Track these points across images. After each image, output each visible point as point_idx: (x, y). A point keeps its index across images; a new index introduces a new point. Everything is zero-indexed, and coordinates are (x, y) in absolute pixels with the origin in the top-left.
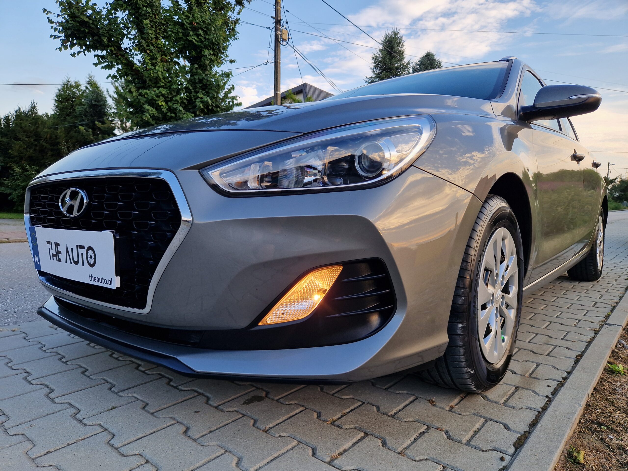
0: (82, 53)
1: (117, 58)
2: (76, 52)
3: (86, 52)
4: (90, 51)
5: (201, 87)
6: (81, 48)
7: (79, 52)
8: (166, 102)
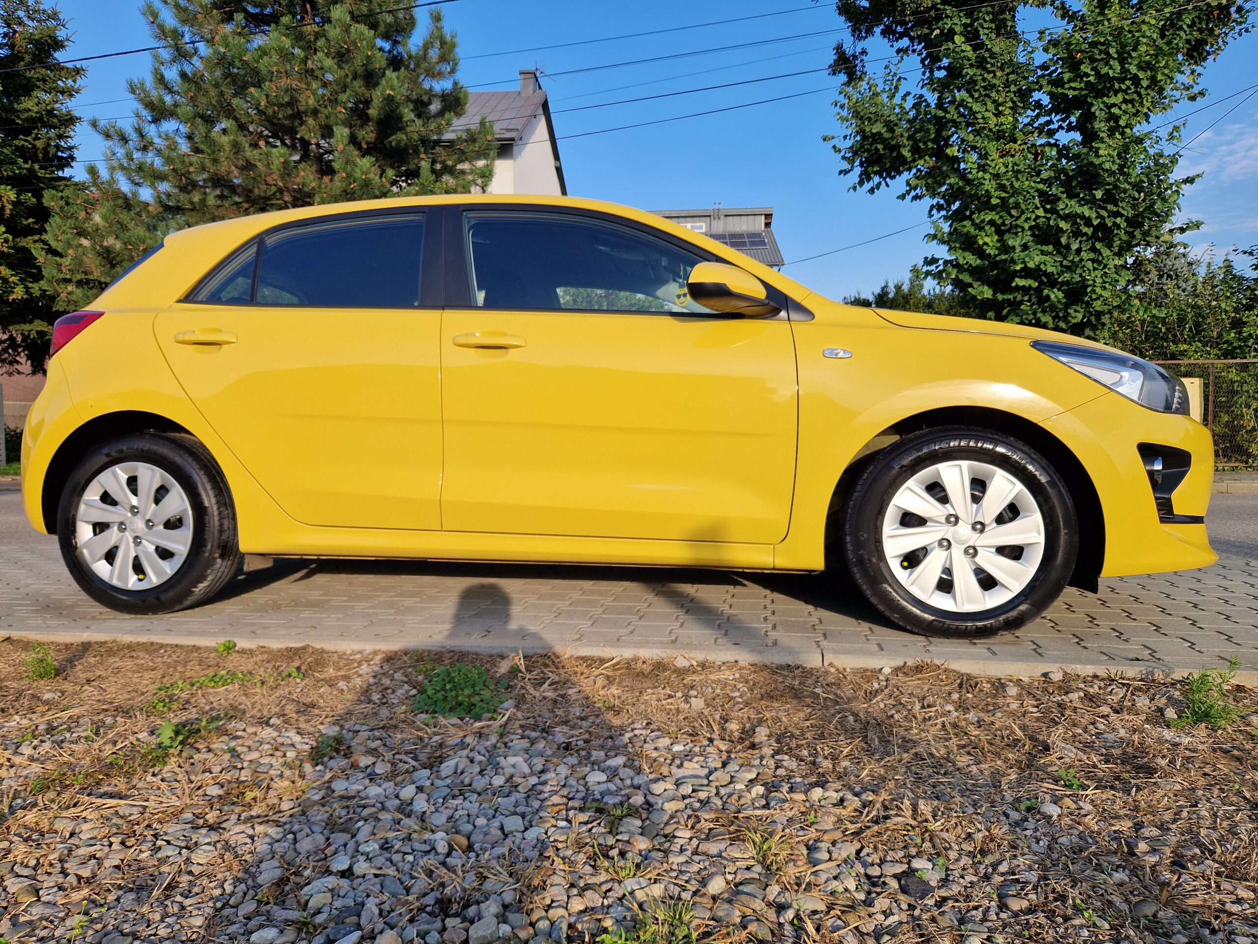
0: (883, 183)
2: (875, 185)
3: (888, 180)
8: (1000, 232)
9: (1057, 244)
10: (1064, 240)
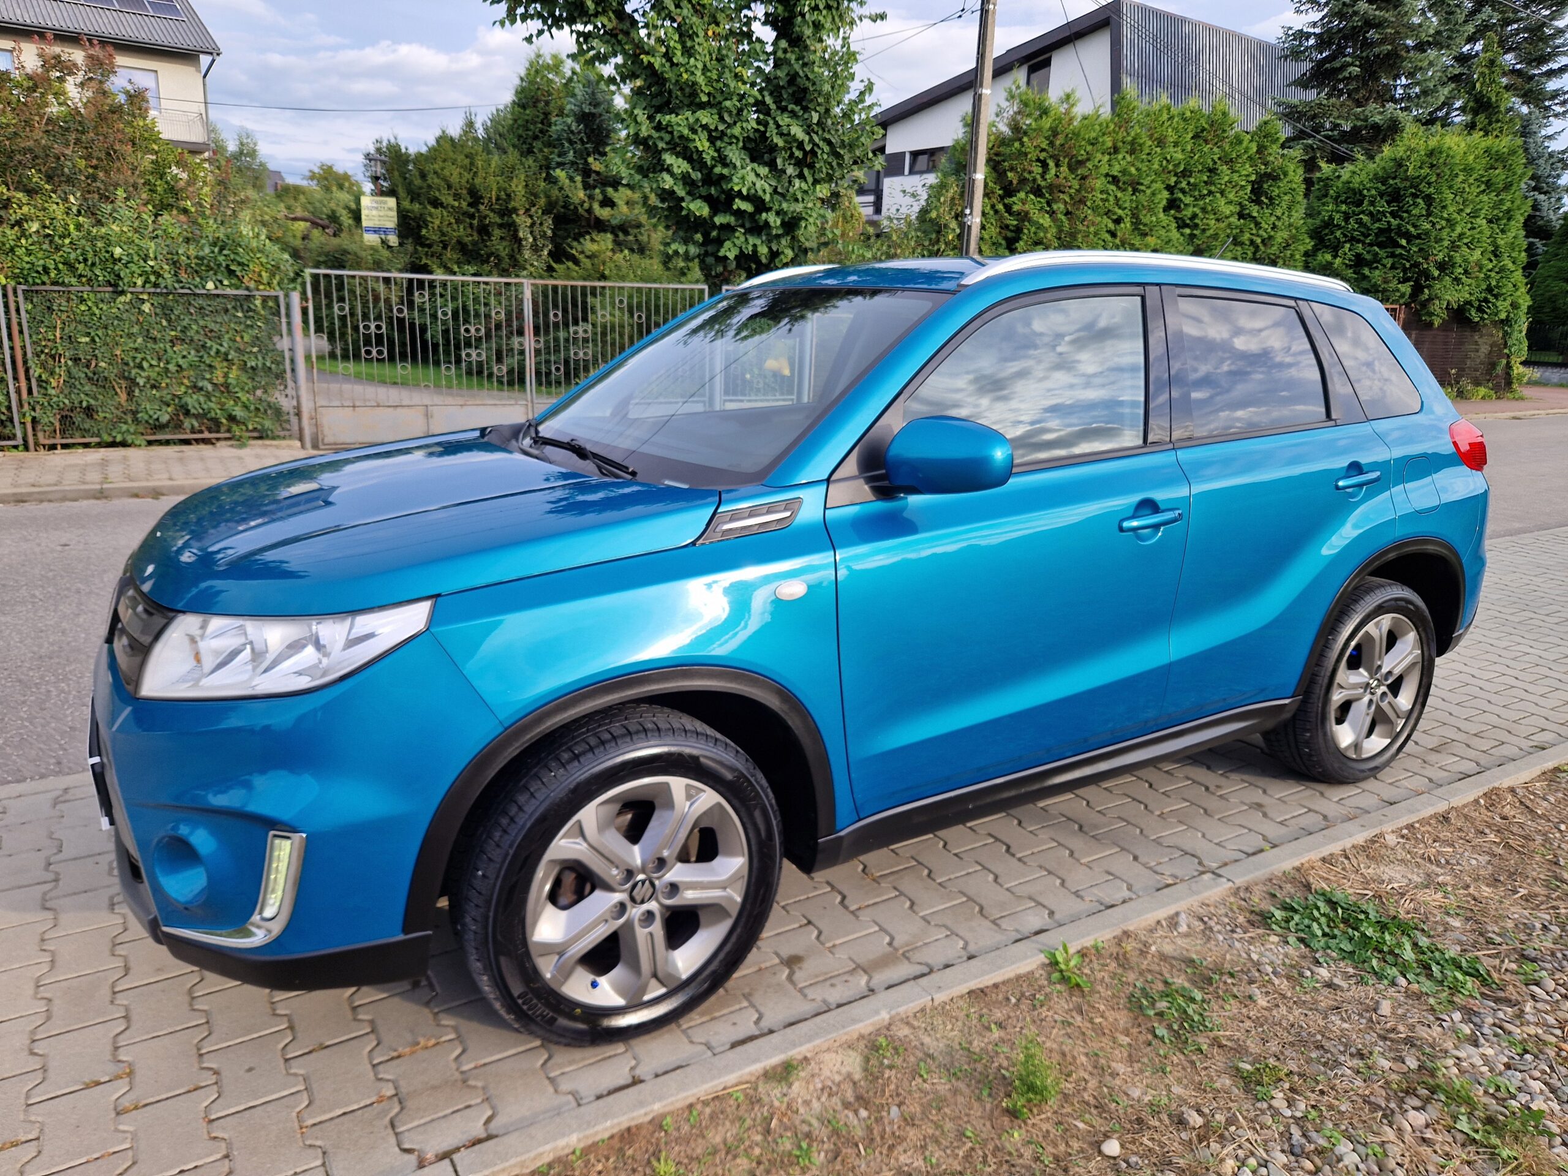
0: (547, 34)
1: (613, 40)
2: (535, 32)
3: (554, 30)
4: (561, 28)
5: (793, 94)
6: (545, 22)
7: (540, 32)
8: (712, 140)
9: (772, 165)
10: (779, 161)
